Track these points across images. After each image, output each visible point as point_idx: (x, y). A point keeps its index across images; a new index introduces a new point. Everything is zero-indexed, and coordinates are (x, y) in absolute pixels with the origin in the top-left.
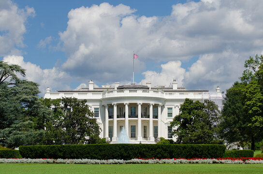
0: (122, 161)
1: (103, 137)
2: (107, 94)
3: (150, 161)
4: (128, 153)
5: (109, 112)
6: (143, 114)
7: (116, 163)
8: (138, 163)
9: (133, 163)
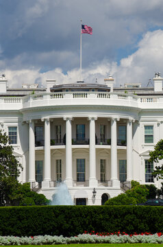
0: (60, 238)
1: (24, 181)
2: (31, 100)
3: (113, 238)
4: (72, 224)
5: (35, 134)
6: (99, 137)
7: (49, 243)
8: (90, 242)
9: (82, 242)
